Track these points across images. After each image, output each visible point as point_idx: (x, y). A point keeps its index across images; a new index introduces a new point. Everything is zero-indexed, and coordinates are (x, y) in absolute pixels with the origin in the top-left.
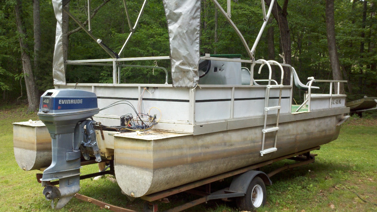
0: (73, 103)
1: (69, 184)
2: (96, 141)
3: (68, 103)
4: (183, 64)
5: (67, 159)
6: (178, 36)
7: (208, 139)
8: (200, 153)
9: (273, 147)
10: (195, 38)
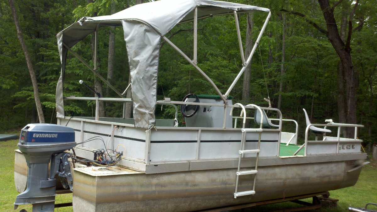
0: (47, 137)
1: (42, 210)
2: (71, 172)
3: (42, 137)
4: (140, 107)
5: (40, 187)
6: (136, 81)
7: (165, 179)
8: (155, 192)
9: (252, 190)
10: (152, 84)
